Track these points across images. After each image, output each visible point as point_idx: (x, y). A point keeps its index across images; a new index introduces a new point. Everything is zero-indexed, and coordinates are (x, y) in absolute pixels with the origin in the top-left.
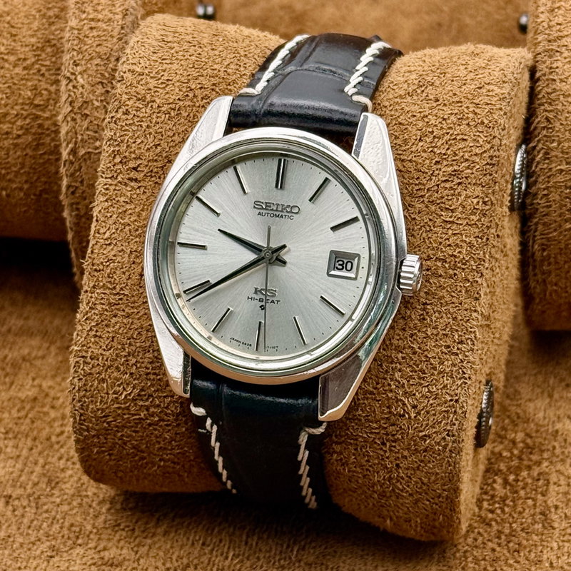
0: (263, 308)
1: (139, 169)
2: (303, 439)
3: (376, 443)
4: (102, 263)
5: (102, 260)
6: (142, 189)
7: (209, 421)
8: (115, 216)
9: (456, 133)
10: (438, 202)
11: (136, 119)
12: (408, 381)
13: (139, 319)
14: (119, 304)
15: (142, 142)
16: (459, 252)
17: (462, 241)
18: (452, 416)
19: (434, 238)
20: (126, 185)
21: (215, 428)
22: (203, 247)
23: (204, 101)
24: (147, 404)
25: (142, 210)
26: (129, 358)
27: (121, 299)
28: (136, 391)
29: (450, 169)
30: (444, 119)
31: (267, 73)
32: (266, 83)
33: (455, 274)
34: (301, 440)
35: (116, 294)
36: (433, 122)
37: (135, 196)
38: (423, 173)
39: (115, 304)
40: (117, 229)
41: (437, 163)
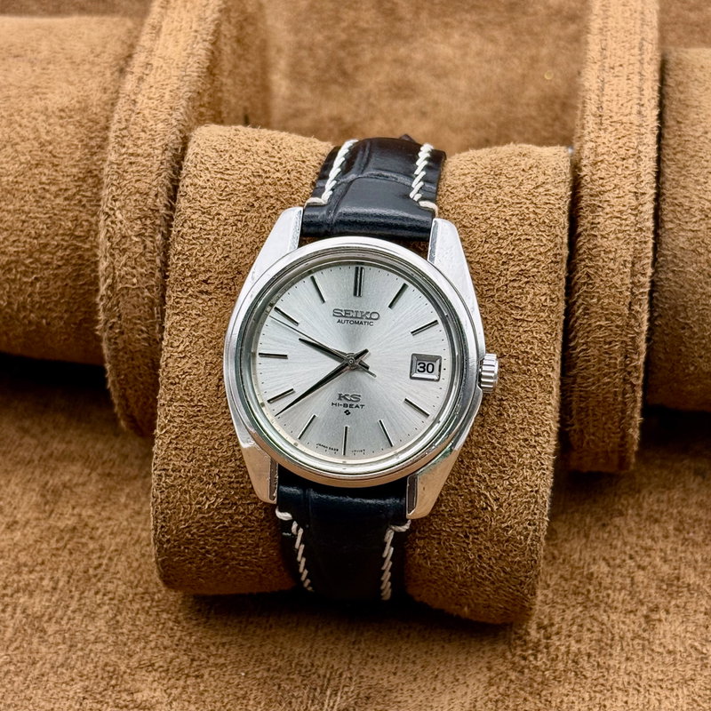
0: (347, 413)
1: (209, 281)
2: (389, 536)
3: (458, 536)
4: (177, 376)
5: (177, 373)
6: (214, 301)
7: (295, 525)
8: (188, 329)
9: (519, 233)
10: (508, 301)
11: (203, 233)
12: (490, 475)
13: (219, 429)
14: (197, 416)
15: (211, 255)
16: (531, 349)
17: (533, 337)
18: (533, 506)
19: (506, 336)
20: (197, 297)
21: (301, 531)
22: (285, 357)
23: (270, 211)
24: (230, 512)
25: (215, 322)
26: (213, 468)
27: (199, 411)
28: (220, 500)
29: (517, 268)
30: (506, 220)
31: (329, 181)
32: (331, 192)
33: (529, 370)
34: (387, 538)
35: (193, 407)
36: (496, 223)
37: (207, 308)
38: (492, 273)
39: (194, 416)
40: (191, 342)
41: (504, 263)
